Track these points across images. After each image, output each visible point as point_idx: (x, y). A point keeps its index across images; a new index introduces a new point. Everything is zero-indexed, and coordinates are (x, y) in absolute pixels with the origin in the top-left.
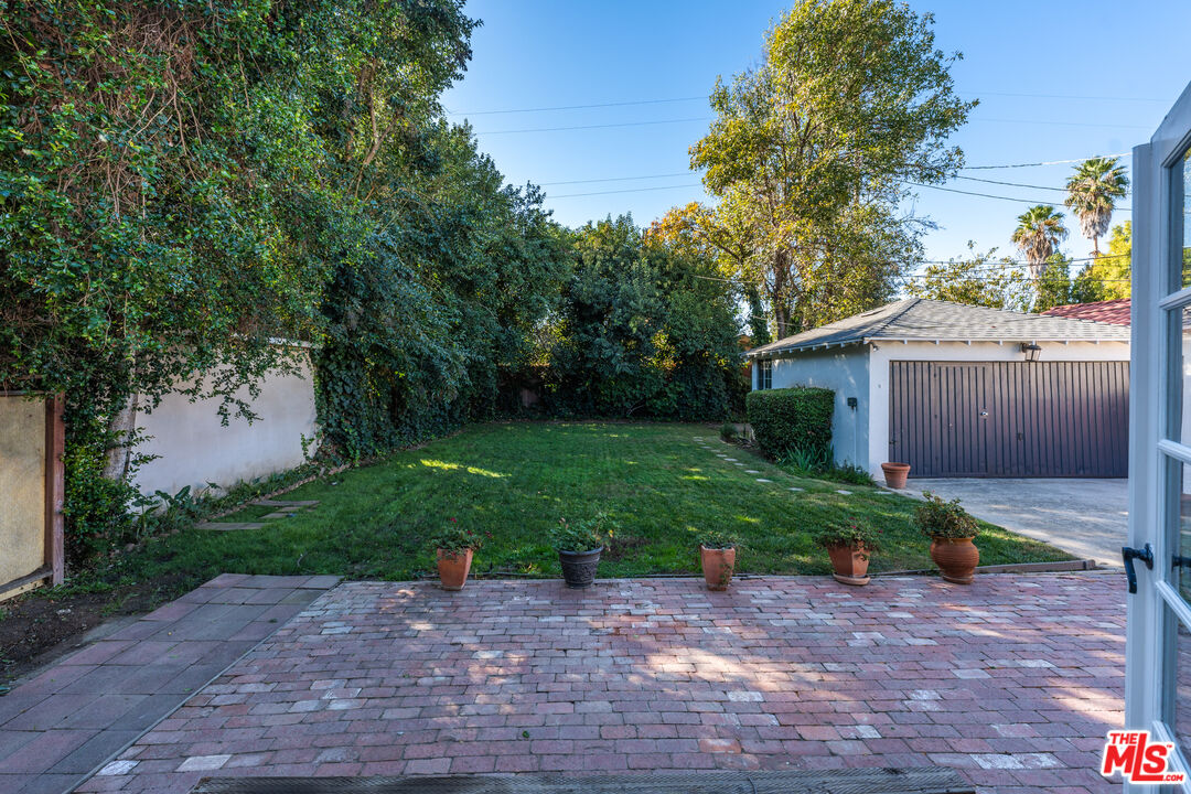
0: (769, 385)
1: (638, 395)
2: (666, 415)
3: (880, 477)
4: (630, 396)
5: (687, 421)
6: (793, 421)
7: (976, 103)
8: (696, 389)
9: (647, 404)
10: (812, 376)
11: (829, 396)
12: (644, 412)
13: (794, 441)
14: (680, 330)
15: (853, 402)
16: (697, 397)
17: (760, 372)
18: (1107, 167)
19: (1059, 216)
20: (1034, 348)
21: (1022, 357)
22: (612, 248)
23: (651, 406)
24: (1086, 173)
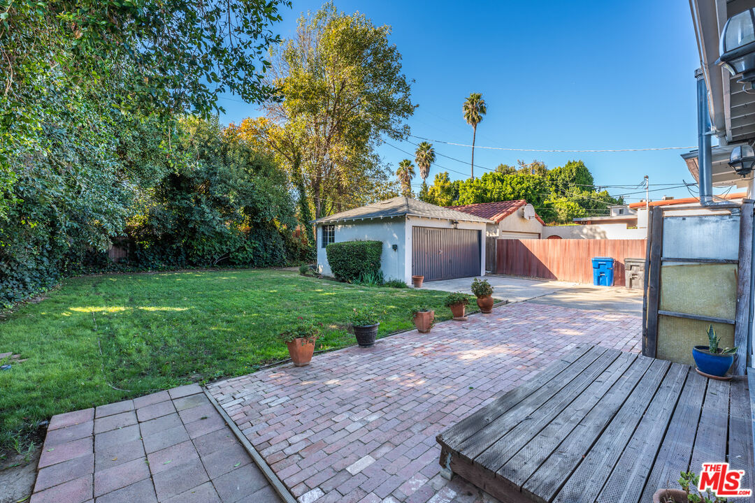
0: (333, 241)
1: (225, 250)
2: (245, 263)
3: (409, 283)
4: (218, 251)
5: (259, 267)
6: (364, 259)
7: (418, 106)
8: (265, 245)
9: (231, 256)
10: (367, 235)
11: (379, 245)
12: (227, 262)
13: (363, 270)
14: (262, 203)
15: (395, 247)
16: (266, 250)
17: (324, 234)
18: (428, 148)
19: (413, 166)
20: (457, 223)
21: (453, 226)
22: (207, 138)
23: (233, 258)
24: (422, 149)
